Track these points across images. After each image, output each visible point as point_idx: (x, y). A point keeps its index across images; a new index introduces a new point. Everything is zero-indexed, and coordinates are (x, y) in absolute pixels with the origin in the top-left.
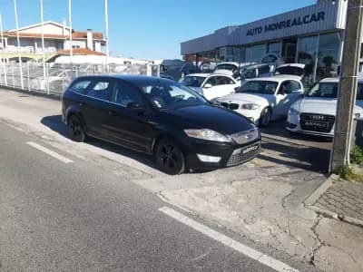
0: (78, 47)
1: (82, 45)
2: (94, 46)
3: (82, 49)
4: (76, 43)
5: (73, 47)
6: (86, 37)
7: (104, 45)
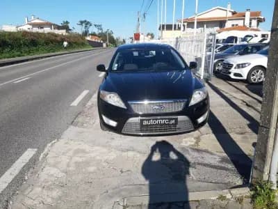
0: (237, 25)
1: (240, 23)
2: (250, 23)
3: (241, 27)
4: (235, 22)
5: (233, 25)
6: (244, 16)
7: (261, 21)
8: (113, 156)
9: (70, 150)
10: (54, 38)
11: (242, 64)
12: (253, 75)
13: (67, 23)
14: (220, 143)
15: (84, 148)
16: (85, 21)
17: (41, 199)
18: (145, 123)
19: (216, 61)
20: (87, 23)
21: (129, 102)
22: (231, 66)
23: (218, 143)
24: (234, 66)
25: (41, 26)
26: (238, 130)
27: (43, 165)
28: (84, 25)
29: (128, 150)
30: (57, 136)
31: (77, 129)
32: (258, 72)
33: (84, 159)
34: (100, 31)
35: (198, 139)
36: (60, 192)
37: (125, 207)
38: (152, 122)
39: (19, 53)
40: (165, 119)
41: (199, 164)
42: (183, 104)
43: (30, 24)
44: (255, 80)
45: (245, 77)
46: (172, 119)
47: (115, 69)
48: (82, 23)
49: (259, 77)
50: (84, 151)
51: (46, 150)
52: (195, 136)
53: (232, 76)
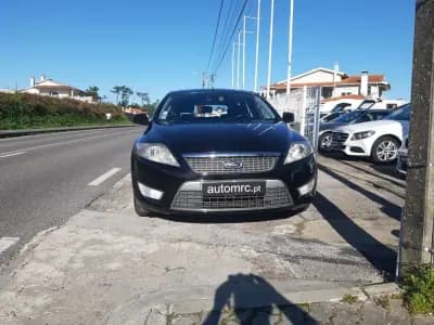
0: (349, 93)
1: (354, 91)
2: (369, 92)
3: (354, 96)
4: (346, 90)
5: (343, 94)
6: (360, 81)
7: (384, 89)
8: (153, 248)
9: (77, 240)
10: (72, 106)
11: (362, 133)
12: (380, 150)
13: (96, 89)
14: (338, 231)
15: (103, 238)
16: (123, 87)
17: (11, 309)
18: (211, 190)
19: (322, 132)
20: (126, 91)
21: (185, 156)
22: (345, 136)
23: (334, 231)
24: (351, 136)
25: (54, 90)
26: (365, 215)
27: (26, 260)
28: (121, 92)
29: (180, 240)
30: (59, 222)
31: (95, 214)
32: (387, 144)
33: (101, 252)
34: (146, 103)
35: (300, 226)
36: (50, 299)
37: (169, 318)
38: (222, 189)
39: (14, 124)
40: (245, 184)
41: (304, 257)
42: (274, 161)
43: (37, 88)
44: (383, 158)
45: (368, 152)
46: (257, 184)
47: (164, 118)
48: (118, 89)
49: (389, 152)
50: (101, 242)
51: (35, 240)
52: (295, 222)
53: (348, 151)
